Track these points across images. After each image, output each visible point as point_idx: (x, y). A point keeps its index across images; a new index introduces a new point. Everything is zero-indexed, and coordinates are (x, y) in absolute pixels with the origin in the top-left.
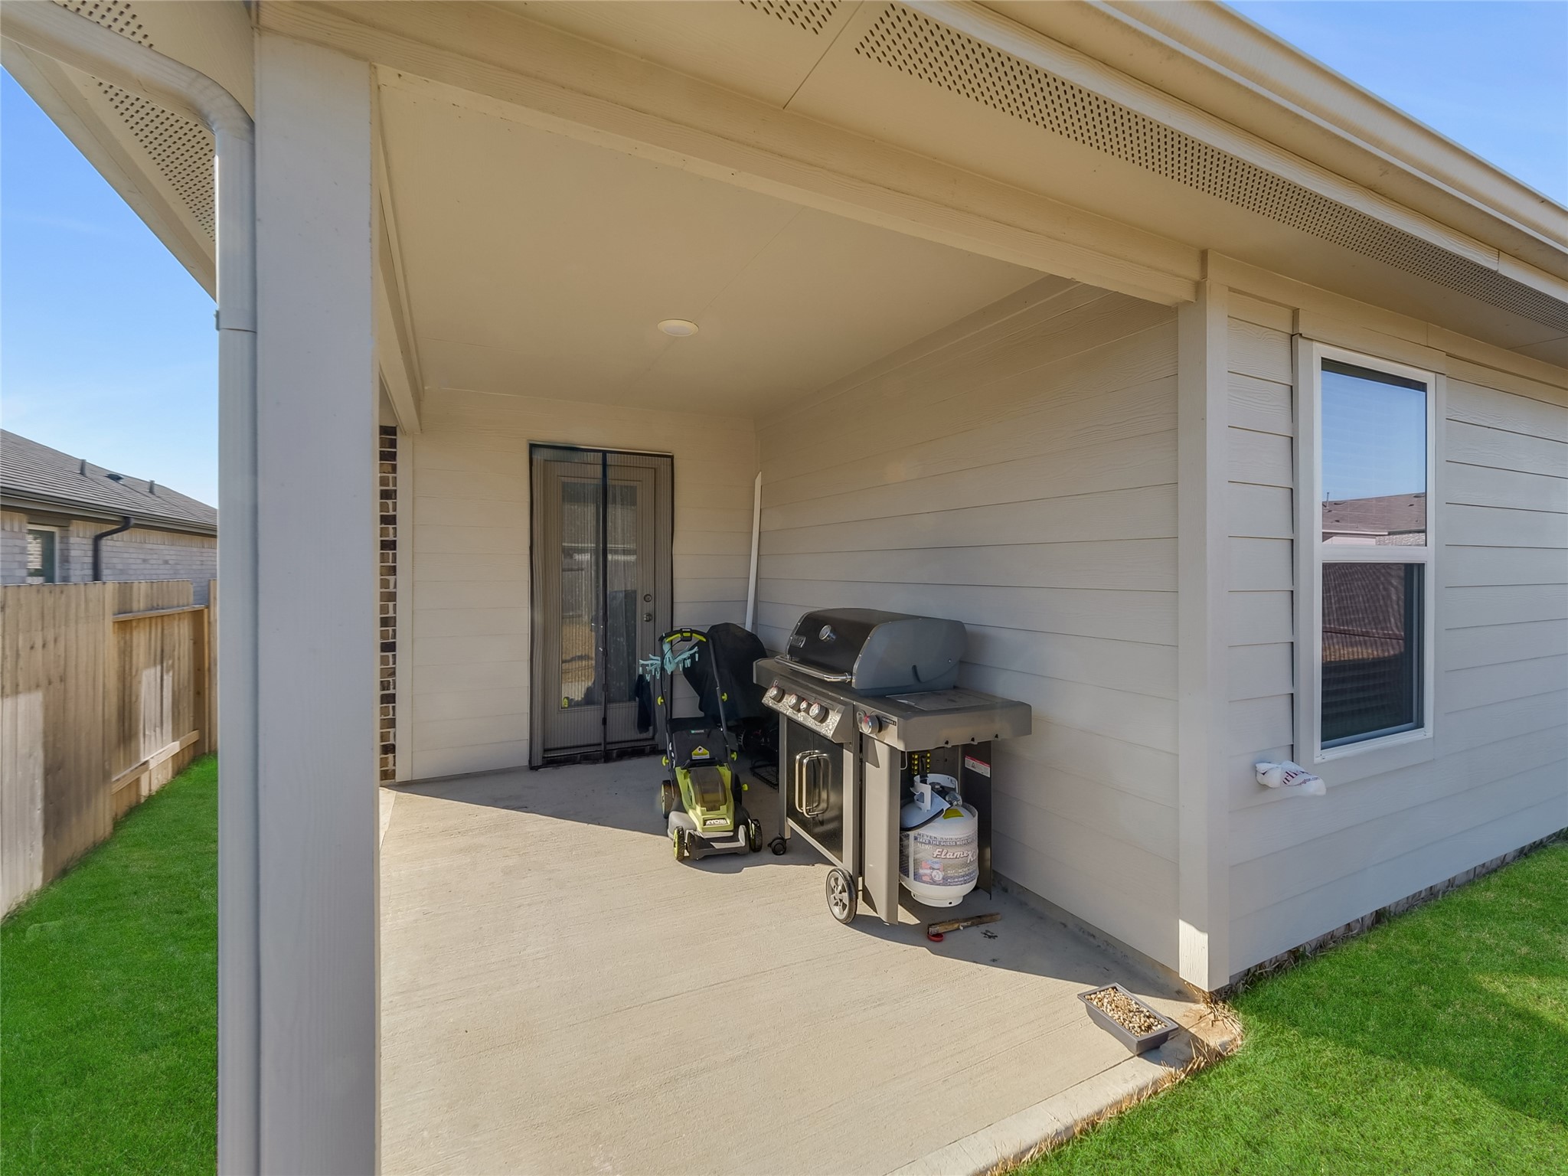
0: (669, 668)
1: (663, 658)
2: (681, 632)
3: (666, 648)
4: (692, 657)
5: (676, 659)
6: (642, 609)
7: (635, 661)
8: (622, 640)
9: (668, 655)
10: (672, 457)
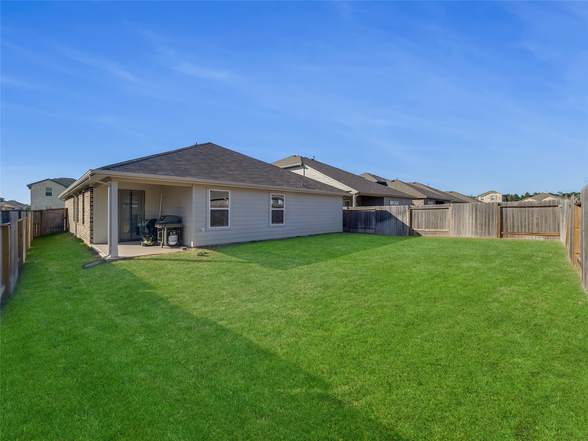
0: (143, 225)
1: (142, 224)
2: (145, 220)
3: (143, 222)
4: (147, 224)
5: (145, 224)
6: (139, 217)
7: (137, 224)
8: (135, 222)
9: (143, 223)
10: (144, 191)
